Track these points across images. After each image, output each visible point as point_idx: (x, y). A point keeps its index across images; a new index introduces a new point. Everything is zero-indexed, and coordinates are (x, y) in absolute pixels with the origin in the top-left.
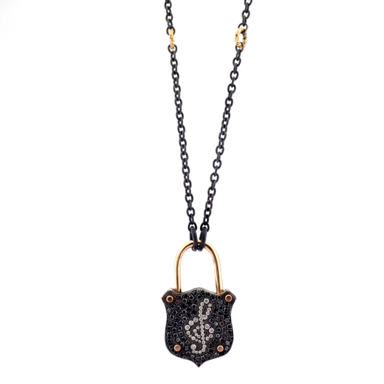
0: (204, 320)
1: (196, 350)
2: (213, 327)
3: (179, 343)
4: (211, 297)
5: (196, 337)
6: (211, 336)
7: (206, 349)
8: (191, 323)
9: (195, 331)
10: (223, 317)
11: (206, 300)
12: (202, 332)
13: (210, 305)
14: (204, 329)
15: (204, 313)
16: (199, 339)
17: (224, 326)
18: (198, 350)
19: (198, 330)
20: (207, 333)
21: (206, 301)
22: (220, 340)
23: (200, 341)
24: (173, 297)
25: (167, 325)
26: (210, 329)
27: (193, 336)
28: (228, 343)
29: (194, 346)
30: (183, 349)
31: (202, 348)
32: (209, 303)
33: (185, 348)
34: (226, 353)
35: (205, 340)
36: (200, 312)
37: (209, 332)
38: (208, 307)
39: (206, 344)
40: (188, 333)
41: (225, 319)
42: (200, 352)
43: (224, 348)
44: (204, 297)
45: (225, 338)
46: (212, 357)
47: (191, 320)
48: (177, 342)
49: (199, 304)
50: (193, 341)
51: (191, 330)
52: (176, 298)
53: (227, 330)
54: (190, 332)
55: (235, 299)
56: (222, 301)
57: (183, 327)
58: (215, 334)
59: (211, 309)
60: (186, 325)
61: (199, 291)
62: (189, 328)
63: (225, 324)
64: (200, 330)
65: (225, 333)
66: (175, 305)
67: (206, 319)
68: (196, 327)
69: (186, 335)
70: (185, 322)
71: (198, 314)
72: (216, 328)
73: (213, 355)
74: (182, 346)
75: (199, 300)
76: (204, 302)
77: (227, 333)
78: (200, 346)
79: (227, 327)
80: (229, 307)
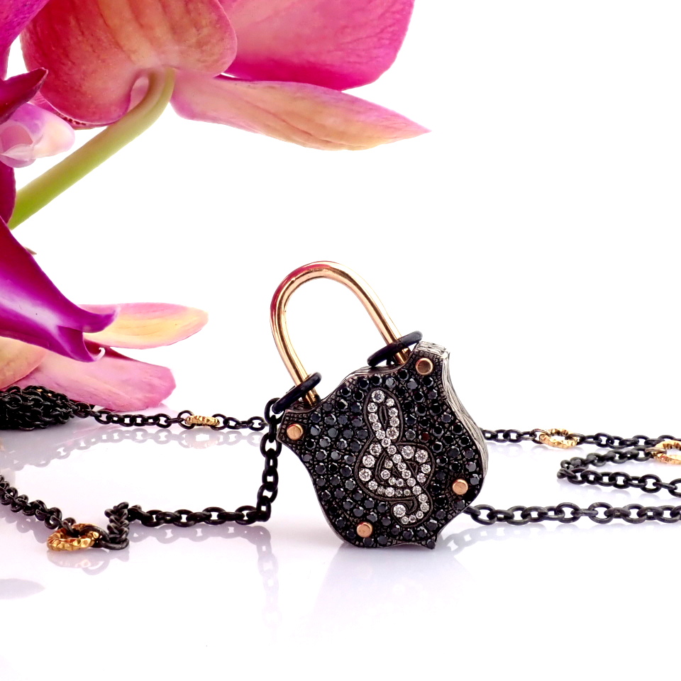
0: (393, 442)
1: (408, 515)
2: (422, 448)
3: (364, 518)
4: (383, 382)
5: (395, 487)
6: (427, 469)
7: (429, 502)
8: (369, 461)
9: (385, 474)
10: (433, 414)
11: (378, 395)
12: (403, 468)
13: (391, 402)
14: (404, 460)
15: (386, 426)
16: (403, 489)
18: (414, 513)
19: (390, 470)
20: (414, 466)
21: (378, 397)
22: (450, 468)
23: (407, 492)
24: (300, 423)
25: (317, 491)
26: (417, 455)
27: (385, 488)
28: (472, 466)
29: (399, 510)
30: (377, 526)
31: (419, 504)
32: (386, 398)
33: (381, 523)
34: (479, 491)
35: (418, 484)
36: (377, 426)
37: (417, 463)
38: (389, 408)
39: (423, 492)
40: (373, 485)
41: (439, 416)
42: (420, 515)
43: (468, 482)
44: (369, 389)
45: (460, 460)
46: (451, 514)
47: (364, 455)
48: (359, 518)
49: (365, 412)
50: (391, 497)
51: (376, 478)
52: (308, 424)
53: (455, 438)
54: (376, 481)
55: (439, 362)
56: (412, 380)
57: (354, 480)
58: (433, 460)
59: (398, 409)
60: (358, 472)
61: (350, 383)
62: (370, 473)
63: (444, 428)
64: (397, 468)
65: (453, 447)
66: (314, 437)
67: (395, 437)
68: (383, 464)
69: (371, 491)
70: (354, 466)
71: (375, 434)
72: (428, 447)
73: (450, 509)
74: (373, 521)
75: (360, 402)
76: (374, 400)
77: (459, 446)
78: (413, 502)
79: (453, 432)
80: (435, 385)
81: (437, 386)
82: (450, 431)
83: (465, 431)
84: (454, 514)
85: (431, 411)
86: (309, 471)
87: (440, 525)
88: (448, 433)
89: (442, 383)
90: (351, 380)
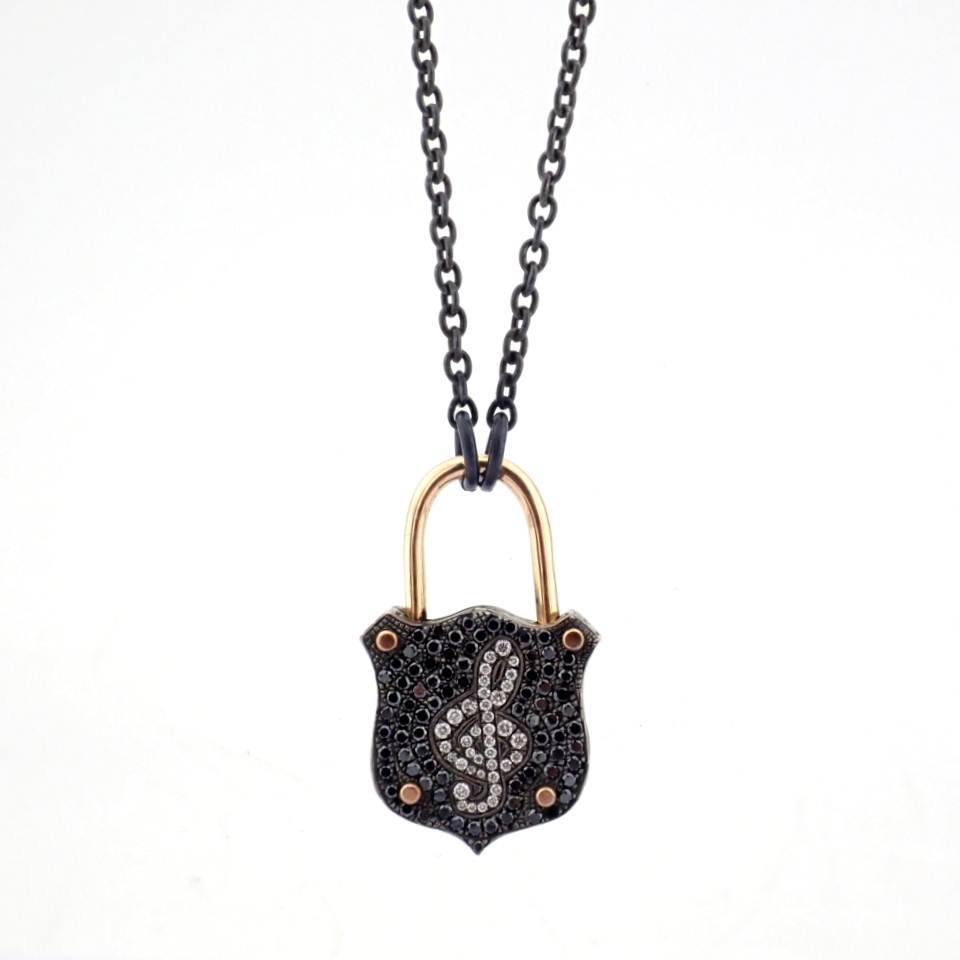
0: (494, 709)
1: (469, 800)
2: (523, 731)
3: (416, 779)
4: (518, 634)
5: (470, 761)
6: (517, 758)
7: (500, 798)
8: (455, 716)
9: (466, 740)
10: (556, 698)
11: (504, 646)
12: (490, 745)
13: (515, 661)
14: (496, 735)
15: (495, 686)
16: (478, 767)
17: (558, 727)
18: (477, 802)
19: (475, 739)
20: (504, 747)
21: (503, 648)
22: (545, 770)
23: (481, 773)
24: (398, 634)
25: (377, 722)
26: (514, 737)
27: (458, 757)
28: (569, 779)
30: (428, 796)
31: (488, 794)
32: (511, 654)
33: (433, 795)
34: (564, 811)
35: (498, 770)
36: (484, 682)
37: (510, 746)
38: (508, 667)
39: (500, 783)
40: (445, 747)
41: (561, 704)
42: (482, 807)
43: (558, 794)
44: (497, 634)
45: (561, 765)
46: (519, 824)
47: (453, 707)
48: (410, 777)
49: (478, 658)
50: (460, 771)
51: (454, 739)
52: (406, 639)
53: (567, 738)
54: (452, 743)
55: (592, 642)
56: (552, 648)
57: (427, 730)
58: (530, 751)
59: (518, 673)
60: (437, 723)
61: (479, 617)
62: (449, 731)
63: (560, 720)
64: (483, 740)
65: (560, 747)
66: (405, 659)
67: (500, 704)
68: (470, 728)
69: (440, 752)
70: (435, 714)
71: (478, 689)
72: (532, 733)
73: (521, 816)
74: (425, 789)
75: (479, 644)
76: (497, 649)
77: (567, 750)
78: (482, 789)
79: (569, 730)
80: (575, 666)
81: (577, 669)
82: (566, 728)
83: (582, 735)
84: (522, 825)
85: (555, 694)
86: (380, 694)
87: (500, 831)
88: (562, 729)
89: (583, 668)
90: (481, 614)
